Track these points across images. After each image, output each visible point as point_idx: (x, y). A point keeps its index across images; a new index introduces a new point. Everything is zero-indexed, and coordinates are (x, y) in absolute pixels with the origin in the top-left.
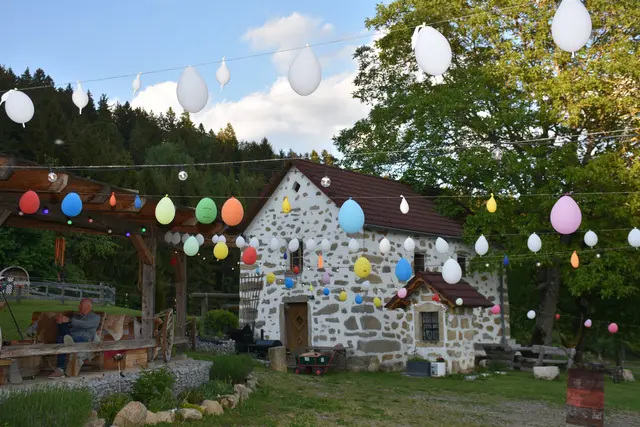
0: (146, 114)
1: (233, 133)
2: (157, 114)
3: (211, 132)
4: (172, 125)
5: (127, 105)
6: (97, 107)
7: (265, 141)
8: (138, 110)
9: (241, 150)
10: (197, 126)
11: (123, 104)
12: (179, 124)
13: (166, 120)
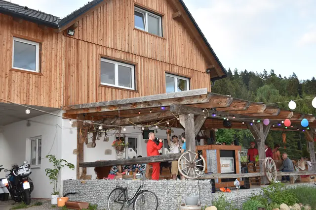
0: (254, 74)
1: (296, 77)
2: (259, 73)
3: (285, 77)
4: (266, 77)
5: (246, 71)
6: (233, 74)
7: (314, 78)
8: (250, 73)
9: (301, 84)
10: (278, 76)
11: (244, 71)
12: (269, 76)
13: (263, 75)
